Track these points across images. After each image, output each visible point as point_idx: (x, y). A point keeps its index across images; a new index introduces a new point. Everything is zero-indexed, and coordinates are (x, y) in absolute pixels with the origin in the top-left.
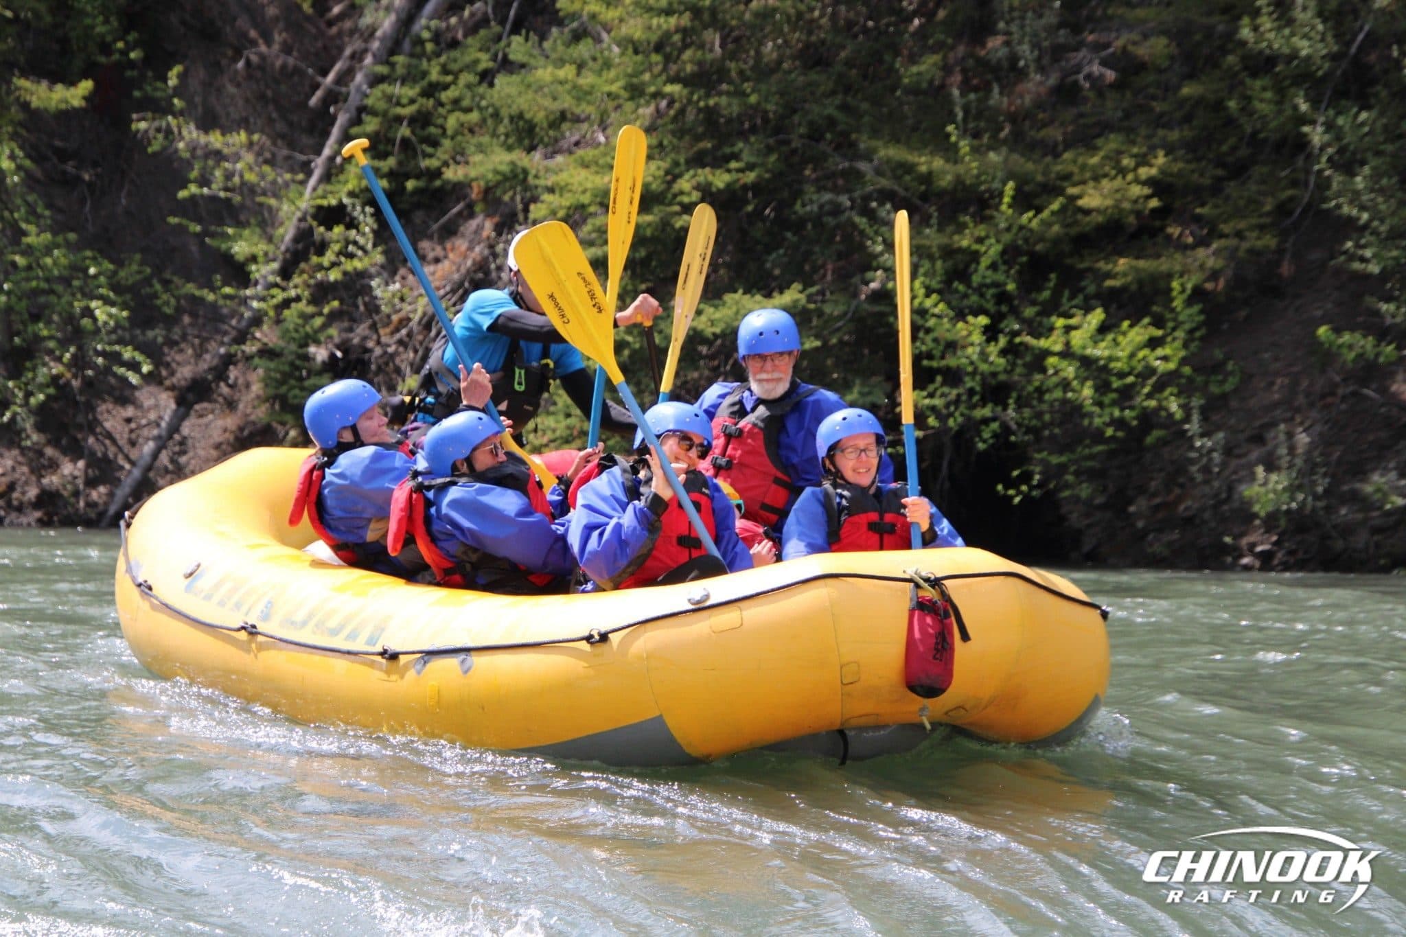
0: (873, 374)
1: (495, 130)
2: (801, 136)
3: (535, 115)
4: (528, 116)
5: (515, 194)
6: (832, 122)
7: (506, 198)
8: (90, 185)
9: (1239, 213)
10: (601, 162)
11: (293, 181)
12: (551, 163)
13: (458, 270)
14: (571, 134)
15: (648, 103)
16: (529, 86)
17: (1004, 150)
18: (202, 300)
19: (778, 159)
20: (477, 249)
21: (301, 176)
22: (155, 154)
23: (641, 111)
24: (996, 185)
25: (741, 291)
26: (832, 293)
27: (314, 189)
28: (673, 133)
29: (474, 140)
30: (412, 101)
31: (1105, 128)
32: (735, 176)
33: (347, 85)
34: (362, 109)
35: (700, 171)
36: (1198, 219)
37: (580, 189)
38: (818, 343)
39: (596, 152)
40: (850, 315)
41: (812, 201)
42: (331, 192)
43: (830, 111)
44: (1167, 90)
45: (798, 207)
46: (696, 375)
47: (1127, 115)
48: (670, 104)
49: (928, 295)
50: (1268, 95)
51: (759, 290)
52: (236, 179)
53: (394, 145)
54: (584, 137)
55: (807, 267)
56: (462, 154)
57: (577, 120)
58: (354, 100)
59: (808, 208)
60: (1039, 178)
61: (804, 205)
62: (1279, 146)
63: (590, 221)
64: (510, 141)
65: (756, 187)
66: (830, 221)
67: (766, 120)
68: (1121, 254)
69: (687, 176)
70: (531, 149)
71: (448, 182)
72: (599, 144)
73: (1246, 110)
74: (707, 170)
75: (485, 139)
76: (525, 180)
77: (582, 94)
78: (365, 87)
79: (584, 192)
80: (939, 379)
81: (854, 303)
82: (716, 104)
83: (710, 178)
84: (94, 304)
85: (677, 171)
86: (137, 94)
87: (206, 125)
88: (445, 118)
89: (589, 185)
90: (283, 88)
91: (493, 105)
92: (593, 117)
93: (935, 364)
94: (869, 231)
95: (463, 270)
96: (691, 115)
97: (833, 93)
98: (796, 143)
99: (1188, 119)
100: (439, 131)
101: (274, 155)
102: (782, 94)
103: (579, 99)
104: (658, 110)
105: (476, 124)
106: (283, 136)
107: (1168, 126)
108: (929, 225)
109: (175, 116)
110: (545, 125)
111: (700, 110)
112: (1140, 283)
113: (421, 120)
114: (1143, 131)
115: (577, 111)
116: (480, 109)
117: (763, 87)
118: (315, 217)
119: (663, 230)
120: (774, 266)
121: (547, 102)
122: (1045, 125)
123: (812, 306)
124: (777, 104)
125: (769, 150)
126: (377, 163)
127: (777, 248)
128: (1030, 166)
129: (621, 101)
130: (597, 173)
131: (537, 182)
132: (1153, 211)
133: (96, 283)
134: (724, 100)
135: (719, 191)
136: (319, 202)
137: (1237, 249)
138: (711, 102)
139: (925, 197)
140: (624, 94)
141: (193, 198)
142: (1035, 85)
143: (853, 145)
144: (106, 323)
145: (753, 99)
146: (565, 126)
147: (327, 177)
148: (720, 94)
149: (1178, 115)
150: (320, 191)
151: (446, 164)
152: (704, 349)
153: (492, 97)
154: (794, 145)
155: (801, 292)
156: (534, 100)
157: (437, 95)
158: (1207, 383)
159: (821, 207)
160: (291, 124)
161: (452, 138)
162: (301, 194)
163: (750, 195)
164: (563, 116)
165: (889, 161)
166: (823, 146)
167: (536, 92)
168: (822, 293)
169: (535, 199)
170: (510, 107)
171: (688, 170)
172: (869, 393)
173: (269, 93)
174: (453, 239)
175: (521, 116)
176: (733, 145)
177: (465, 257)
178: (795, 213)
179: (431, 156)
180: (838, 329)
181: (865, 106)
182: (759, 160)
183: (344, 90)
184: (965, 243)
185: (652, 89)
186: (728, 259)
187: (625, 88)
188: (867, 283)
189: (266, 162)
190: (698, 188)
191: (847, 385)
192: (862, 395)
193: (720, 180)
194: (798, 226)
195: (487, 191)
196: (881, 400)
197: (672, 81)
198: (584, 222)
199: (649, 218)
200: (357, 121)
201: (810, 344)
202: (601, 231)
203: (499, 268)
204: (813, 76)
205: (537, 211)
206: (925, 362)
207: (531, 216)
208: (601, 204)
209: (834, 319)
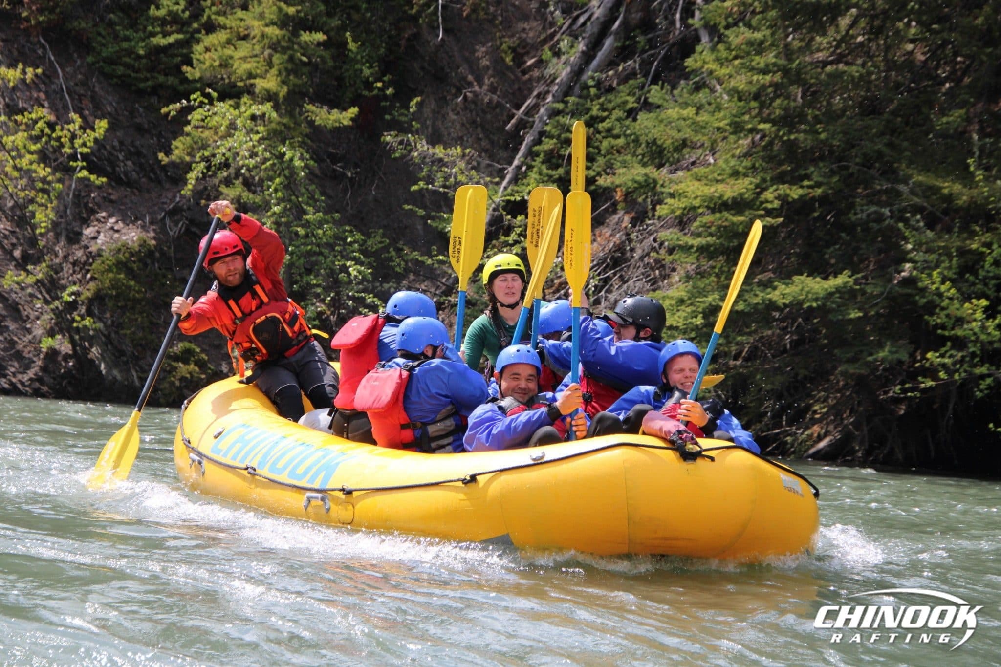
0: (901, 338)
1: (635, 152)
2: (857, 164)
3: (664, 143)
4: (659, 142)
5: (647, 197)
6: (880, 155)
7: (640, 200)
8: (351, 179)
10: (710, 177)
11: (491, 182)
12: (674, 177)
13: (603, 250)
14: (690, 156)
15: (746, 136)
16: (661, 121)
18: (423, 263)
19: (839, 180)
20: (618, 235)
21: (497, 180)
22: (396, 159)
23: (741, 142)
25: (806, 274)
26: (873, 278)
27: (506, 188)
28: (763, 158)
29: (620, 159)
32: (806, 191)
33: (532, 116)
34: (542, 134)
35: (781, 186)
37: (693, 196)
38: (861, 314)
39: (707, 170)
40: (885, 294)
41: (862, 212)
42: (517, 192)
43: (879, 146)
45: (851, 215)
46: (770, 332)
48: (762, 139)
49: (943, 283)
51: (819, 274)
52: (452, 180)
53: (563, 160)
54: (699, 159)
55: (856, 259)
56: (611, 168)
57: (694, 147)
58: (538, 126)
59: (859, 216)
61: (856, 214)
63: (698, 219)
64: (645, 160)
65: (823, 200)
66: (875, 226)
67: (831, 152)
69: (771, 190)
70: (660, 166)
71: (600, 187)
72: (710, 164)
74: (786, 186)
75: (629, 158)
76: (655, 187)
77: (699, 128)
78: (545, 118)
79: (696, 198)
80: (950, 344)
81: (889, 286)
82: (796, 139)
83: (788, 191)
84: (348, 264)
85: (764, 186)
86: (387, 117)
87: (433, 143)
88: (601, 142)
89: (700, 193)
90: (489, 116)
91: (635, 134)
92: (706, 145)
93: (946, 333)
95: (607, 250)
96: (776, 147)
97: (882, 134)
98: (854, 169)
100: (597, 151)
101: (479, 164)
102: (845, 133)
103: (696, 132)
104: (753, 142)
105: (622, 147)
106: (486, 151)
109: (413, 135)
110: (671, 150)
111: (784, 142)
115: (695, 139)
116: (626, 136)
117: (831, 127)
118: (504, 208)
120: (831, 257)
121: (674, 133)
123: (858, 287)
124: (840, 140)
125: (833, 173)
126: (550, 172)
127: (835, 244)
129: (727, 134)
130: (706, 185)
131: (663, 190)
133: (351, 249)
134: (801, 136)
135: (794, 200)
136: (508, 198)
138: (792, 137)
140: (730, 130)
141: (421, 189)
143: (895, 172)
144: (356, 276)
145: (823, 136)
146: (686, 151)
147: (515, 180)
148: (798, 132)
150: (509, 190)
151: (599, 174)
152: (776, 315)
153: (635, 128)
154: (851, 171)
155: (850, 277)
156: (665, 131)
157: (596, 125)
159: (869, 215)
160: (492, 142)
161: (605, 157)
162: (496, 192)
163: (817, 205)
164: (684, 143)
165: (920, 184)
166: (872, 172)
167: (666, 125)
168: (865, 277)
169: (660, 202)
170: (647, 136)
171: (772, 186)
172: (896, 352)
173: (478, 119)
174: (601, 227)
175: (654, 142)
176: (806, 169)
177: (609, 241)
178: (849, 219)
179: (589, 168)
180: (877, 304)
181: (905, 144)
182: (825, 181)
183: (531, 119)
184: (974, 247)
185: (750, 126)
186: (798, 250)
187: (730, 125)
188: (899, 273)
189: (473, 168)
190: (777, 198)
191: (880, 345)
192: (890, 352)
193: (796, 193)
194: (851, 229)
195: (627, 194)
196: (904, 356)
197: (765, 121)
198: (695, 219)
199: (741, 219)
200: (538, 142)
201: (855, 314)
202: (706, 226)
203: (632, 250)
204: (868, 121)
205: (661, 210)
206: (939, 331)
207: (657, 214)
208: (708, 207)
209: (873, 296)
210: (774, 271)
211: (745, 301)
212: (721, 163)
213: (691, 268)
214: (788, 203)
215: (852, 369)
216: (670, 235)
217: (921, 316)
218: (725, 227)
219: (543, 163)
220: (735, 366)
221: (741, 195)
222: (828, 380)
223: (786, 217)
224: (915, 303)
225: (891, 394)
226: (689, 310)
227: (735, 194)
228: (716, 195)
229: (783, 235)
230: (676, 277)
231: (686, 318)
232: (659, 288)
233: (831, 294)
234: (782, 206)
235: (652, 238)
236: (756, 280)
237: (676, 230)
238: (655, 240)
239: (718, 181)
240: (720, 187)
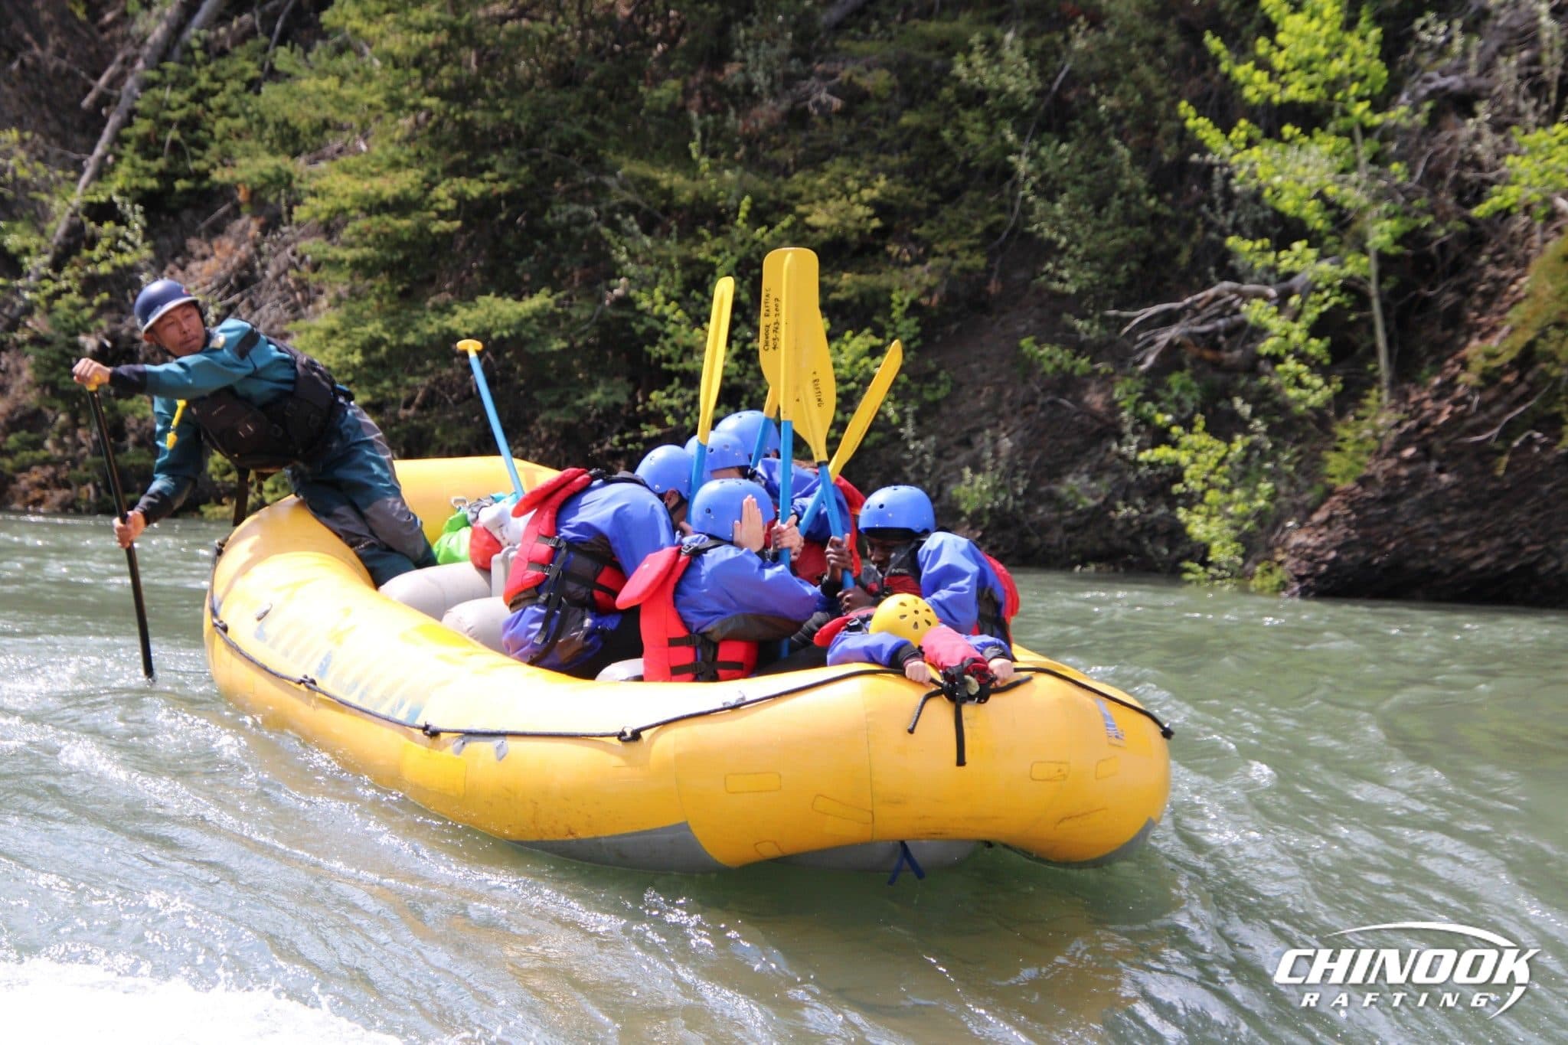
0: (616, 374)
1: (260, 135)
2: (551, 151)
3: (298, 123)
4: (292, 123)
5: (279, 196)
6: (580, 140)
7: (271, 199)
9: (952, 234)
10: (362, 169)
11: (65, 178)
12: (314, 169)
13: (224, 267)
14: (334, 142)
15: (407, 116)
16: (293, 95)
17: (739, 169)
19: (529, 171)
20: (243, 248)
21: (73, 174)
23: (401, 122)
24: (732, 202)
26: (578, 298)
27: (86, 186)
28: (431, 144)
29: (241, 145)
30: (182, 106)
31: (832, 152)
32: (488, 186)
33: (118, 89)
34: (133, 112)
35: (455, 180)
36: (915, 239)
37: (341, 194)
38: (565, 345)
39: (358, 159)
40: (595, 319)
41: (563, 212)
42: (102, 190)
43: (579, 129)
44: (888, 118)
45: (548, 217)
46: (450, 372)
47: (852, 141)
48: (429, 116)
49: (667, 303)
50: (980, 126)
51: (510, 293)
52: (9, 175)
53: (163, 147)
54: (346, 145)
55: (556, 274)
56: (230, 157)
57: (340, 128)
58: (125, 103)
59: (557, 218)
60: (772, 196)
61: (553, 215)
62: (989, 174)
63: (350, 224)
64: (275, 146)
65: (510, 197)
66: (578, 231)
67: (518, 134)
68: (845, 269)
69: (443, 185)
70: (295, 154)
71: (215, 183)
72: (361, 152)
73: (960, 139)
74: (463, 179)
75: (251, 143)
76: (289, 183)
77: (344, 104)
78: (135, 91)
79: (345, 196)
80: (677, 381)
81: (600, 308)
82: (472, 118)
83: (465, 187)
85: (434, 179)
88: (214, 123)
89: (350, 190)
90: (57, 89)
91: (259, 112)
92: (355, 126)
93: (673, 367)
94: (614, 241)
95: (229, 267)
96: (448, 127)
97: (582, 111)
98: (547, 156)
99: (907, 146)
100: (208, 135)
101: (46, 153)
102: (534, 111)
103: (341, 109)
104: (417, 122)
105: (243, 130)
106: (56, 135)
107: (888, 152)
108: (669, 237)
110: (309, 132)
111: (456, 123)
112: (862, 296)
113: (191, 124)
114: (867, 156)
115: (340, 120)
116: (247, 115)
117: (516, 103)
118: (86, 213)
119: (420, 235)
120: (525, 272)
121: (311, 111)
122: (777, 147)
123: (560, 310)
124: (529, 120)
125: (521, 162)
126: (147, 163)
127: (528, 255)
128: (763, 185)
129: (381, 112)
130: (358, 179)
131: (301, 186)
132: (875, 230)
134: (478, 115)
135: (474, 200)
136: (90, 198)
137: (949, 268)
138: (467, 116)
139: (666, 211)
140: (385, 106)
142: (768, 111)
143: (599, 160)
145: (507, 114)
146: (328, 134)
147: (99, 175)
148: (475, 108)
149: (898, 142)
150: (91, 188)
151: (214, 166)
153: (258, 104)
154: (544, 158)
155: (549, 296)
156: (299, 108)
157: (206, 100)
158: (921, 390)
159: (569, 217)
160: (64, 124)
161: (221, 142)
162: (73, 191)
163: (503, 204)
164: (326, 125)
165: (631, 176)
166: (572, 160)
167: (300, 100)
168: (569, 298)
169: (298, 202)
170: (275, 114)
171: (444, 179)
172: (612, 393)
173: (43, 94)
174: (220, 238)
175: (286, 123)
176: (487, 157)
177: (232, 255)
178: (545, 222)
179: (199, 158)
180: (584, 332)
181: (611, 125)
182: (512, 172)
183: (115, 93)
184: (702, 256)
185: (411, 101)
186: (481, 263)
187: (385, 100)
188: (611, 290)
189: (39, 159)
190: (453, 196)
191: (592, 385)
192: (605, 394)
193: (474, 189)
194: (548, 235)
195: (253, 193)
196: (623, 399)
197: (430, 94)
198: (346, 224)
199: (405, 223)
200: (128, 123)
201: (558, 345)
202: (361, 234)
203: (264, 267)
204: (563, 95)
205: (300, 213)
206: (664, 366)
207: (295, 218)
208: (362, 209)
209: (580, 322)
210: (452, 291)
211: (416, 331)
212: (376, 150)
213: (343, 289)
214: (466, 202)
215: (558, 417)
216: (313, 247)
217: (641, 346)
218: (386, 235)
219: (136, 151)
220: (407, 418)
221: (405, 192)
222: (527, 432)
223: (465, 220)
224: (632, 330)
225: (607, 447)
226: (343, 343)
227: (397, 191)
228: (372, 192)
229: (461, 244)
230: (323, 302)
231: (339, 356)
232: (302, 316)
233: (527, 320)
234: (458, 207)
235: (289, 251)
236: (429, 304)
237: (322, 239)
238: (294, 254)
239: (372, 175)
240: (377, 183)
